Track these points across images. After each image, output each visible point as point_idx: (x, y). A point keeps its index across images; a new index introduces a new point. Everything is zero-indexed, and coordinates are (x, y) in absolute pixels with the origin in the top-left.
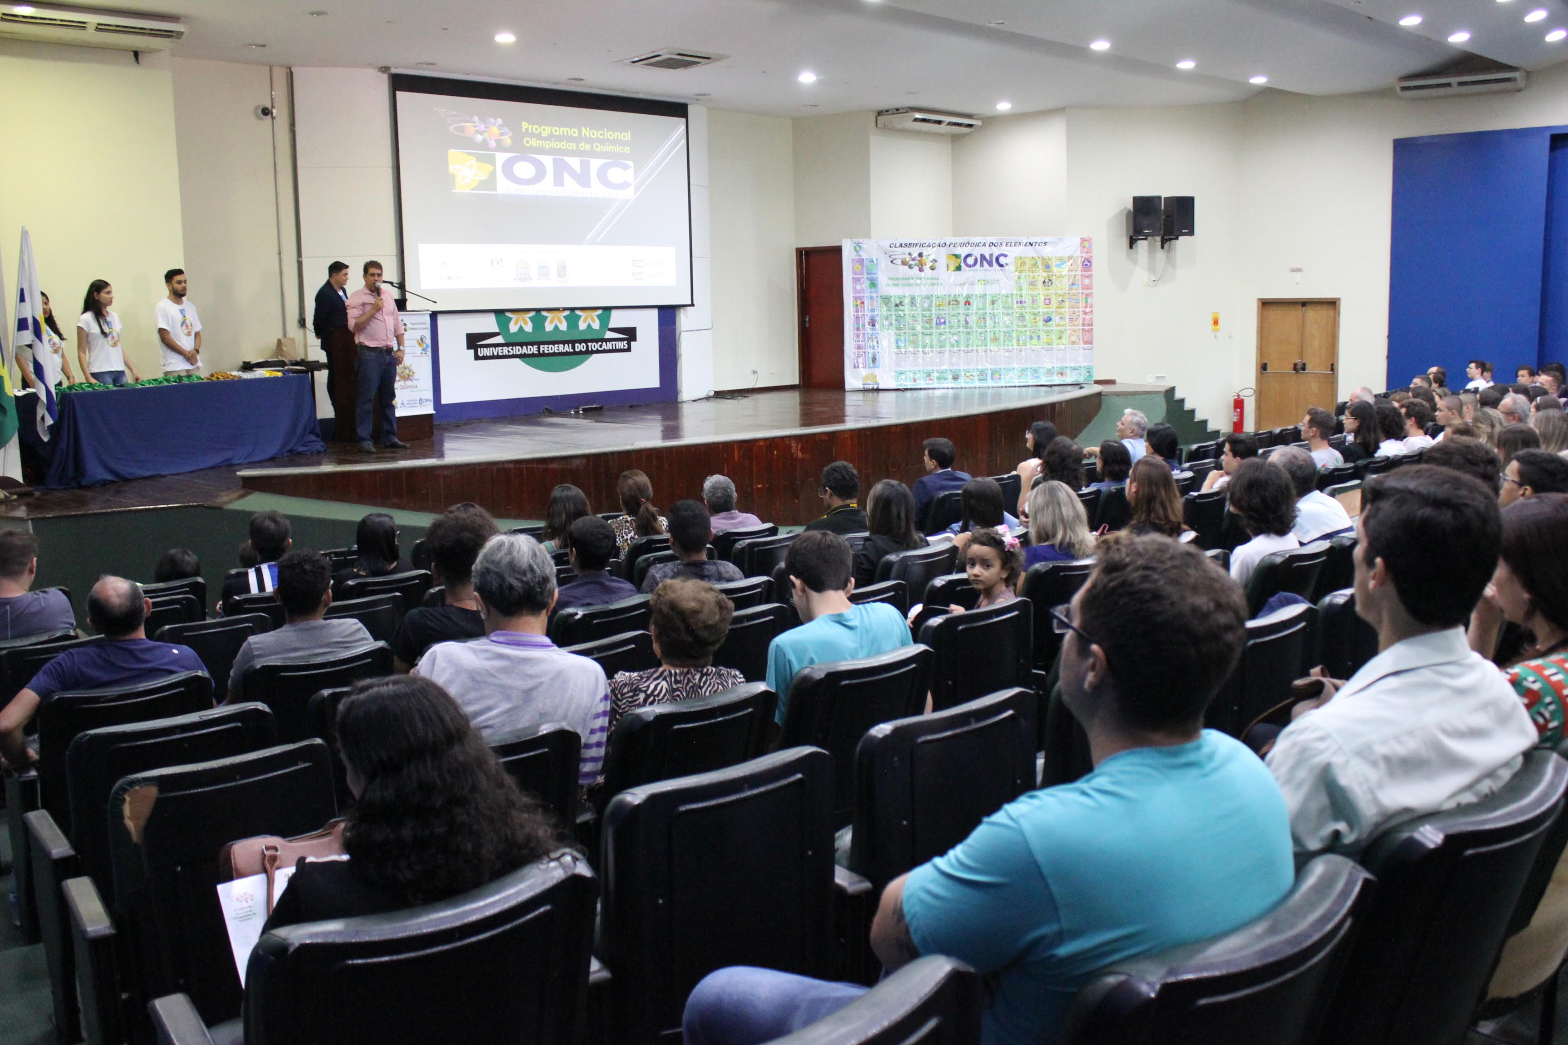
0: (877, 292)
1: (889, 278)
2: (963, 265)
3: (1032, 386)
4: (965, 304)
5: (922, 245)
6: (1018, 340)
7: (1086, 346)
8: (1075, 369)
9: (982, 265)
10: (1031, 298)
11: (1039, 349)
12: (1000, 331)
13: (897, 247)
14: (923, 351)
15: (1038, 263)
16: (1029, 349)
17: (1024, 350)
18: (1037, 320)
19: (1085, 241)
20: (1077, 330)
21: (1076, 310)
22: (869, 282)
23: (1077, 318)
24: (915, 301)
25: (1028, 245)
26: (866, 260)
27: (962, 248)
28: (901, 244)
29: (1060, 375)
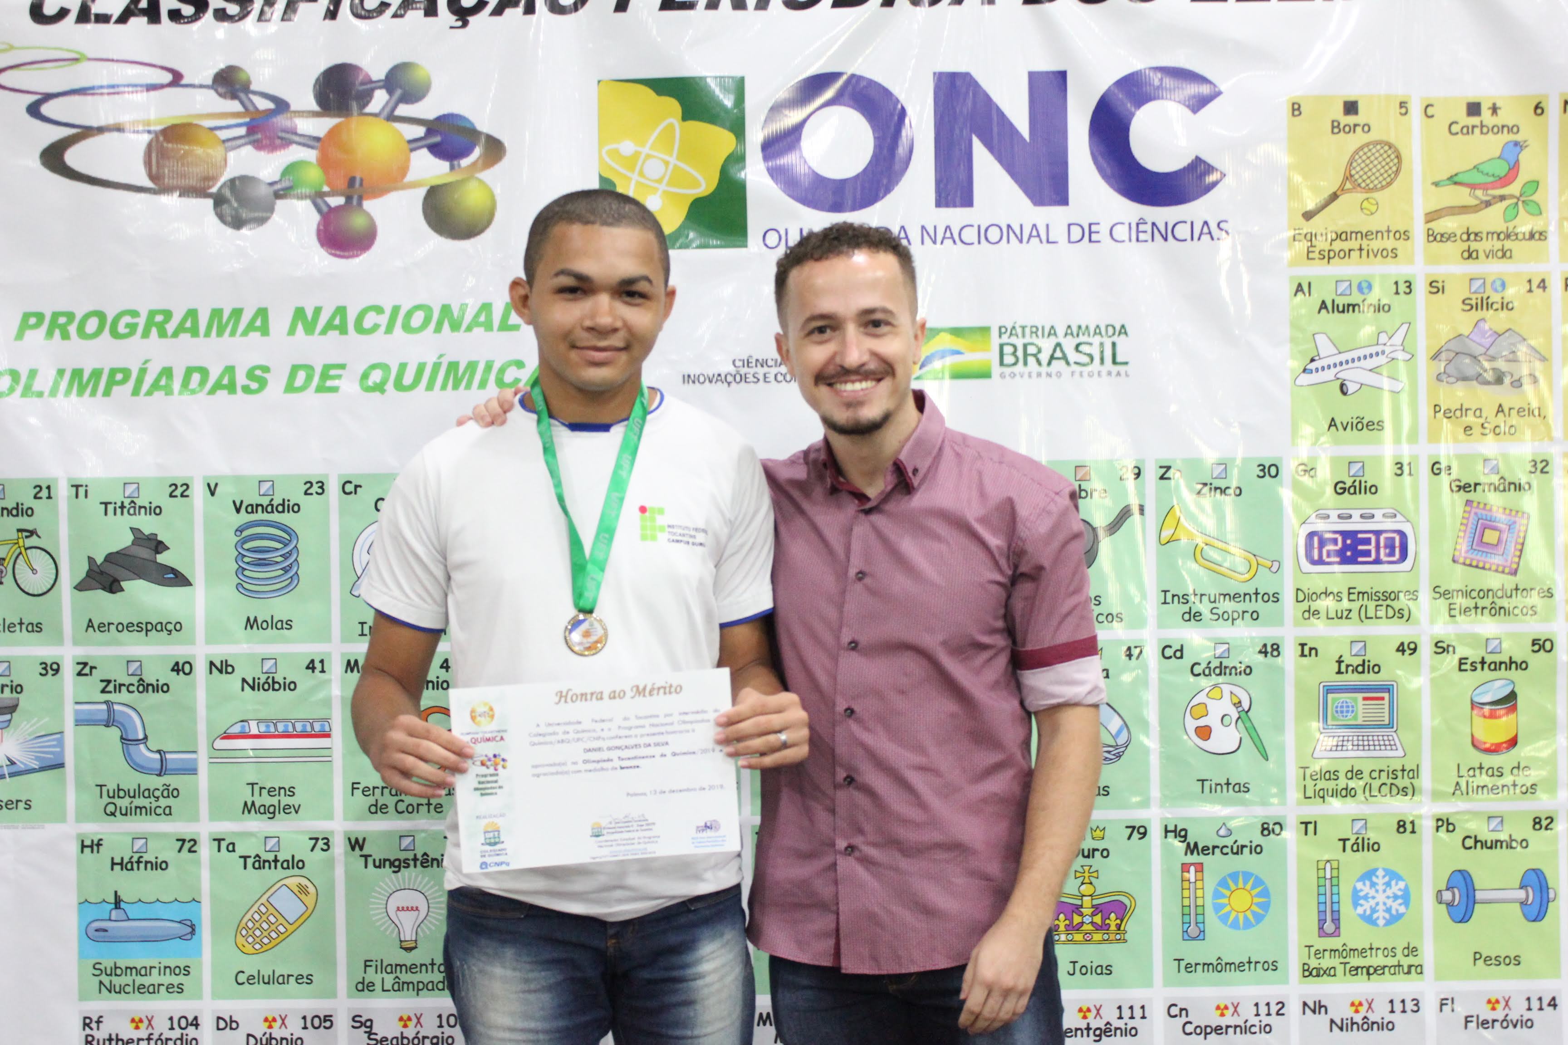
1: (31, 320)
6: (1329, 920)
10: (1454, 504)
11: (1535, 1004)
12: (1139, 831)
13: (103, 19)
14: (362, 1023)
15: (1524, 157)
16: (1442, 1005)
17: (1380, 1013)
18: (1523, 718)
24: (289, 537)
27: (751, 13)
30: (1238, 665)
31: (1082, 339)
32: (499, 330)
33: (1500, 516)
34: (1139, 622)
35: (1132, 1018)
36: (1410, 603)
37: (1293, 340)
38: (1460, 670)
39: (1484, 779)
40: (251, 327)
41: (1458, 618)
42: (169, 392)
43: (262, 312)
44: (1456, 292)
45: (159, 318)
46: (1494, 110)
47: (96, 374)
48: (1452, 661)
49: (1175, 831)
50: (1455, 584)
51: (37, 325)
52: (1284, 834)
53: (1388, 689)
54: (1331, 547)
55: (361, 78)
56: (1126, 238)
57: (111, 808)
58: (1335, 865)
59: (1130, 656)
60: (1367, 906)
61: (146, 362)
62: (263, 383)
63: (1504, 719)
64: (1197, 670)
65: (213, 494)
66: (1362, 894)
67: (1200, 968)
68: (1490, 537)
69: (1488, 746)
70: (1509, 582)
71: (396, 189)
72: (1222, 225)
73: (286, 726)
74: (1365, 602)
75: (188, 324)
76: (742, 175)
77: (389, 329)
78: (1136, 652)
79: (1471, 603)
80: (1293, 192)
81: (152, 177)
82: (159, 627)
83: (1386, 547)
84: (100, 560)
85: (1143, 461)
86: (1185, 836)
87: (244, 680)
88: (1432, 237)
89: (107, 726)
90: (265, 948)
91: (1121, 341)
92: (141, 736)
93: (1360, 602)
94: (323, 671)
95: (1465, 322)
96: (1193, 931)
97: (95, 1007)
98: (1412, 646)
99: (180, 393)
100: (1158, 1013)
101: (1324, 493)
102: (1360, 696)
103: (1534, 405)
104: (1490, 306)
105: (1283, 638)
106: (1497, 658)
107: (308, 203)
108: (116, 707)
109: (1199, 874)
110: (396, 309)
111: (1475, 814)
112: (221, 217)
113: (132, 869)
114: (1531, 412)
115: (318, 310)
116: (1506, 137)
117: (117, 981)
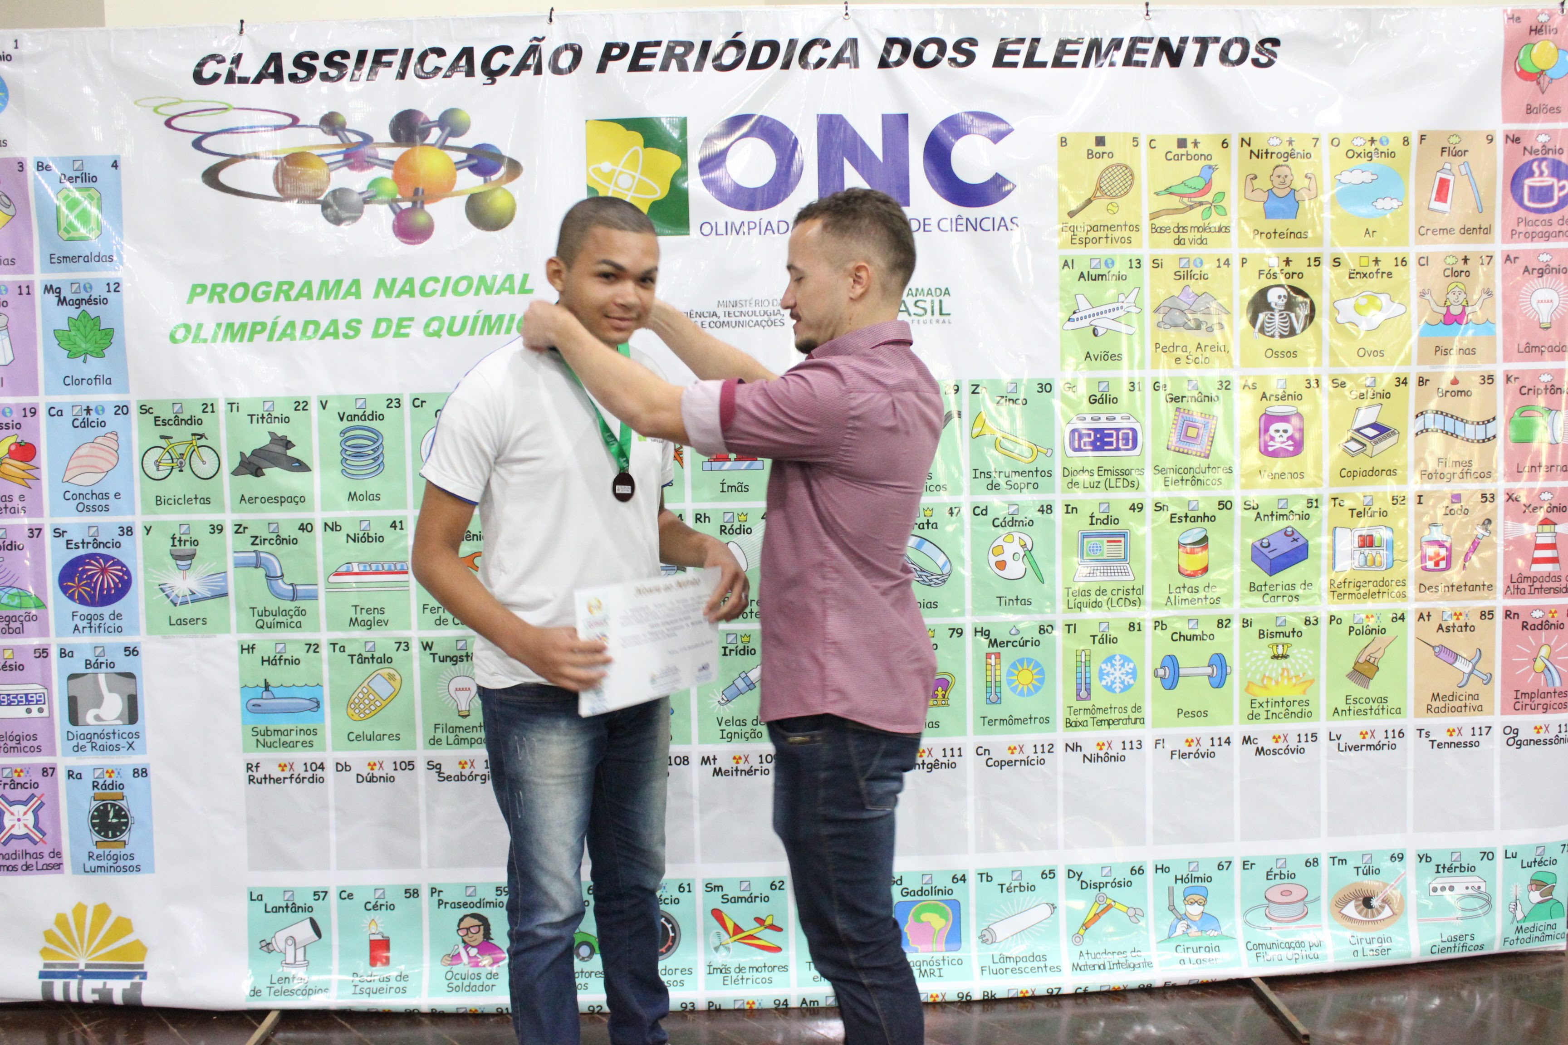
0: (117, 378)
1: (198, 289)
3: (1169, 990)
5: (417, 62)
6: (1083, 690)
7: (1526, 722)
8: (1454, 867)
10: (1168, 410)
11: (1216, 742)
12: (958, 632)
13: (244, 80)
14: (435, 767)
15: (1215, 176)
16: (1156, 744)
17: (1116, 750)
18: (1212, 554)
19: (1537, 30)
20: (1475, 620)
21: (1470, 487)
22: (62, 315)
23: (1475, 545)
24: (377, 437)
25: (1149, 58)
26: (41, 166)
27: (691, 74)
28: (276, 58)
29: (1351, 910)
30: (1024, 520)
31: (919, 297)
32: (519, 292)
33: (1198, 418)
34: (958, 491)
35: (953, 756)
36: (1139, 477)
37: (1061, 299)
38: (1171, 522)
39: (1186, 595)
40: (348, 293)
41: (1170, 487)
42: (293, 338)
43: (356, 282)
44: (1170, 267)
45: (285, 287)
46: (1196, 144)
47: (243, 326)
48: (1165, 515)
49: (981, 632)
50: (1169, 465)
51: (202, 293)
52: (1054, 632)
53: (1124, 535)
54: (1086, 439)
55: (422, 119)
56: (949, 228)
57: (260, 623)
58: (1088, 652)
59: (951, 514)
60: (1108, 680)
61: (277, 317)
62: (357, 331)
63: (1200, 554)
64: (997, 523)
65: (324, 408)
66: (1105, 672)
67: (997, 722)
68: (1192, 432)
69: (1189, 572)
70: (1204, 463)
71: (447, 196)
72: (1014, 220)
73: (377, 567)
74: (1109, 476)
75: (305, 291)
76: (685, 185)
77: (443, 294)
78: (955, 511)
79: (1179, 477)
80: (1062, 198)
81: (278, 190)
82: (289, 500)
83: (1123, 439)
84: (248, 454)
85: (961, 381)
86: (988, 635)
87: (348, 536)
88: (1155, 229)
89: (256, 567)
90: (367, 716)
91: (945, 299)
92: (279, 574)
93: (1106, 476)
94: (402, 529)
95: (1176, 287)
96: (993, 697)
97: (255, 756)
98: (1140, 506)
99: (300, 339)
100: (969, 752)
101: (1081, 403)
102: (1105, 540)
103: (1221, 344)
104: (1193, 276)
105: (1054, 501)
106: (1196, 514)
107: (386, 207)
108: (262, 555)
109: (998, 660)
110: (448, 279)
111: (1179, 618)
112: (326, 217)
113: (276, 664)
114: (1219, 349)
115: (394, 281)
116: (1203, 162)
117: (269, 739)
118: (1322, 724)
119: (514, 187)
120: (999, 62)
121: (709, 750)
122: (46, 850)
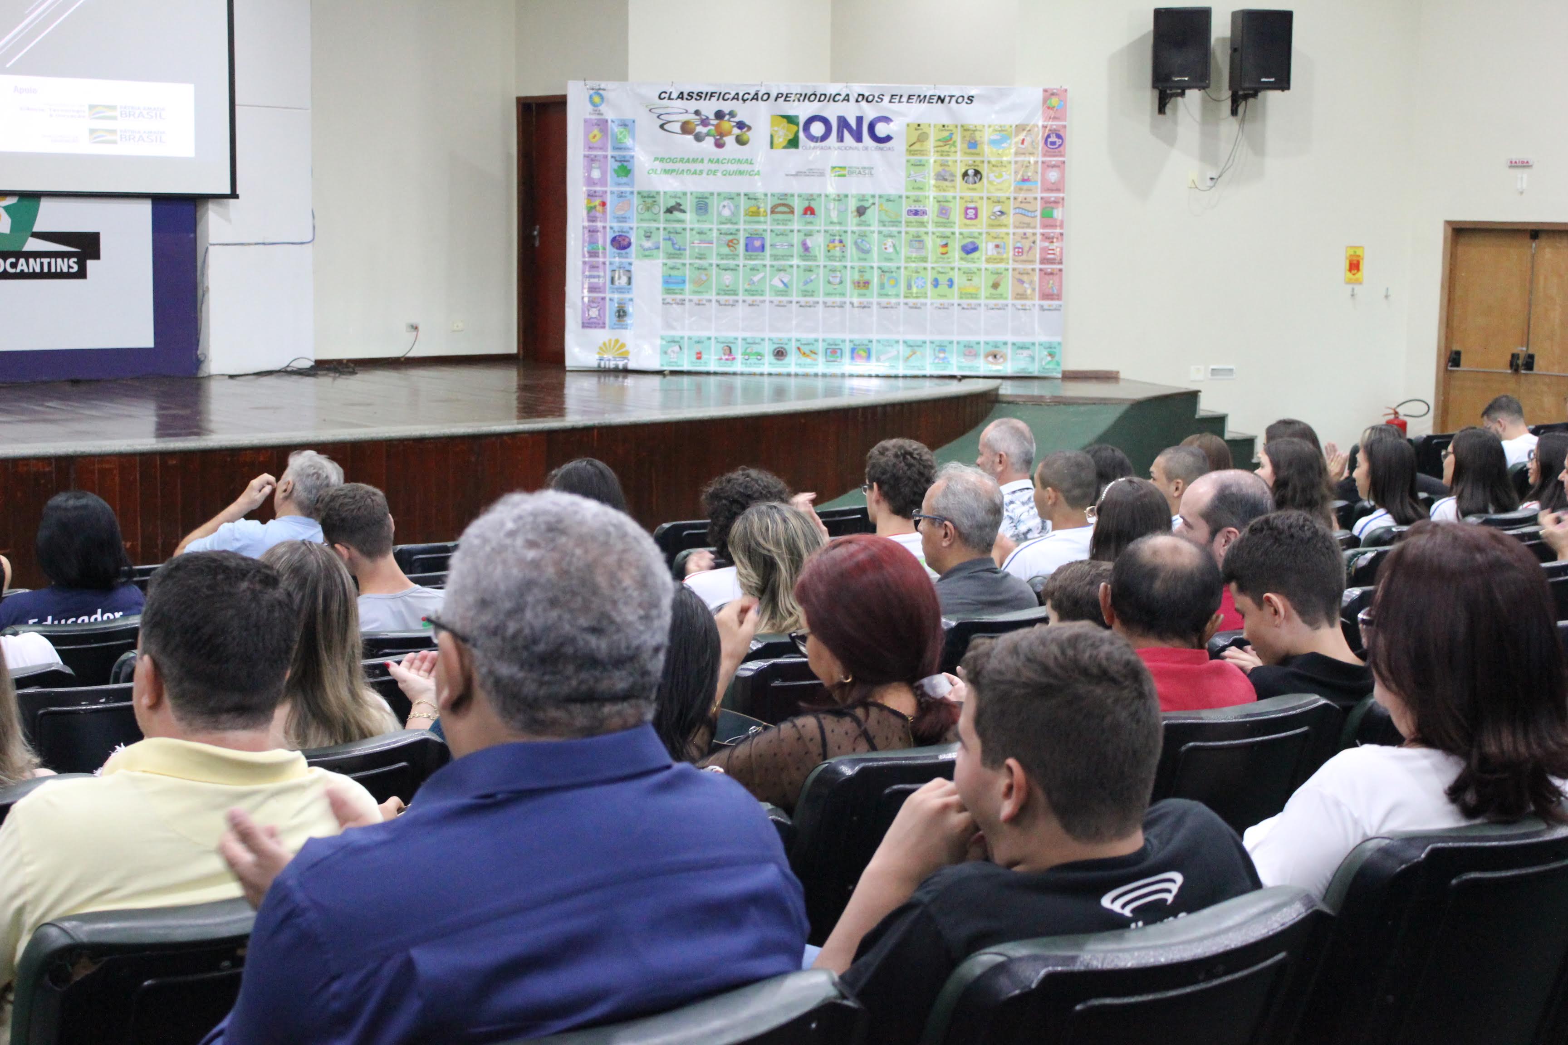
0: (631, 184)
1: (656, 159)
2: (801, 135)
3: (931, 377)
4: (805, 213)
5: (723, 97)
6: (909, 287)
7: (1046, 303)
8: (1023, 347)
9: (841, 139)
10: (937, 205)
11: (950, 305)
12: (872, 268)
13: (672, 99)
14: (718, 301)
15: (954, 136)
16: (931, 304)
17: (919, 305)
18: (949, 248)
19: (1053, 94)
20: (1030, 271)
21: (1029, 231)
22: (616, 165)
23: (1030, 248)
24: (706, 204)
25: (935, 101)
26: (613, 121)
27: (801, 102)
28: (682, 93)
29: (990, 359)
30: (893, 235)
31: (865, 170)
32: (750, 164)
33: (946, 207)
34: (874, 226)
36: (927, 224)
37: (906, 171)
38: (937, 238)
39: (941, 260)
40: (700, 162)
41: (937, 228)
42: (683, 174)
43: (703, 159)
44: (939, 162)
45: (682, 160)
46: (948, 126)
47: (669, 170)
48: (935, 236)
49: (880, 268)
50: (936, 221)
51: (658, 160)
52: (901, 269)
53: (923, 241)
54: (912, 212)
56: (874, 149)
57: (669, 257)
58: (911, 276)
60: (917, 284)
61: (679, 168)
62: (702, 173)
63: (945, 248)
65: (691, 195)
66: (916, 282)
67: (883, 295)
69: (942, 253)
70: (947, 221)
72: (893, 147)
73: (705, 241)
74: (918, 224)
75: (688, 161)
77: (728, 163)
78: (873, 232)
80: (907, 142)
82: (680, 221)
83: (923, 213)
84: (668, 207)
86: (882, 269)
87: (696, 232)
88: (934, 151)
89: (669, 241)
90: (699, 286)
91: (872, 170)
92: (675, 243)
94: (712, 231)
95: (941, 169)
98: (927, 233)
99: (686, 175)
100: (875, 304)
101: (910, 202)
102: (917, 243)
103: (955, 186)
104: (945, 166)
105: (902, 230)
106: (945, 236)
108: (671, 237)
109: (884, 277)
110: (729, 159)
111: (939, 267)
113: (673, 269)
114: (953, 187)
115: (714, 159)
116: (950, 132)
117: (669, 291)
118: (982, 301)
119: (749, 134)
120: (890, 102)
121: (799, 299)
122: (601, 322)
